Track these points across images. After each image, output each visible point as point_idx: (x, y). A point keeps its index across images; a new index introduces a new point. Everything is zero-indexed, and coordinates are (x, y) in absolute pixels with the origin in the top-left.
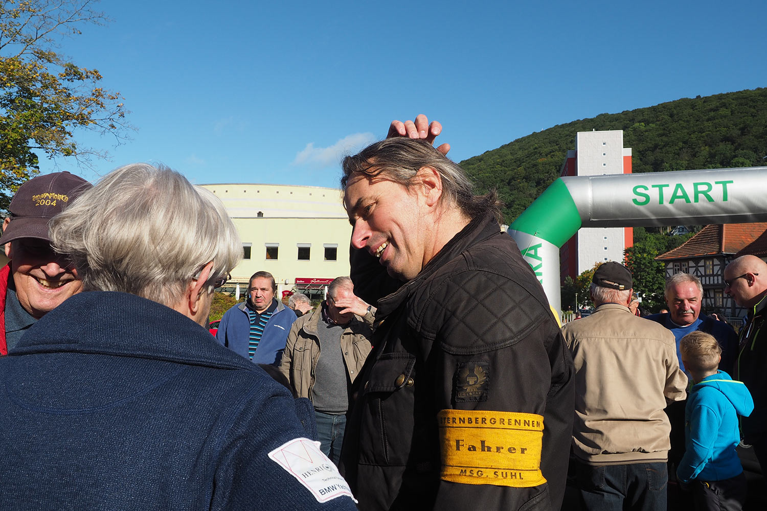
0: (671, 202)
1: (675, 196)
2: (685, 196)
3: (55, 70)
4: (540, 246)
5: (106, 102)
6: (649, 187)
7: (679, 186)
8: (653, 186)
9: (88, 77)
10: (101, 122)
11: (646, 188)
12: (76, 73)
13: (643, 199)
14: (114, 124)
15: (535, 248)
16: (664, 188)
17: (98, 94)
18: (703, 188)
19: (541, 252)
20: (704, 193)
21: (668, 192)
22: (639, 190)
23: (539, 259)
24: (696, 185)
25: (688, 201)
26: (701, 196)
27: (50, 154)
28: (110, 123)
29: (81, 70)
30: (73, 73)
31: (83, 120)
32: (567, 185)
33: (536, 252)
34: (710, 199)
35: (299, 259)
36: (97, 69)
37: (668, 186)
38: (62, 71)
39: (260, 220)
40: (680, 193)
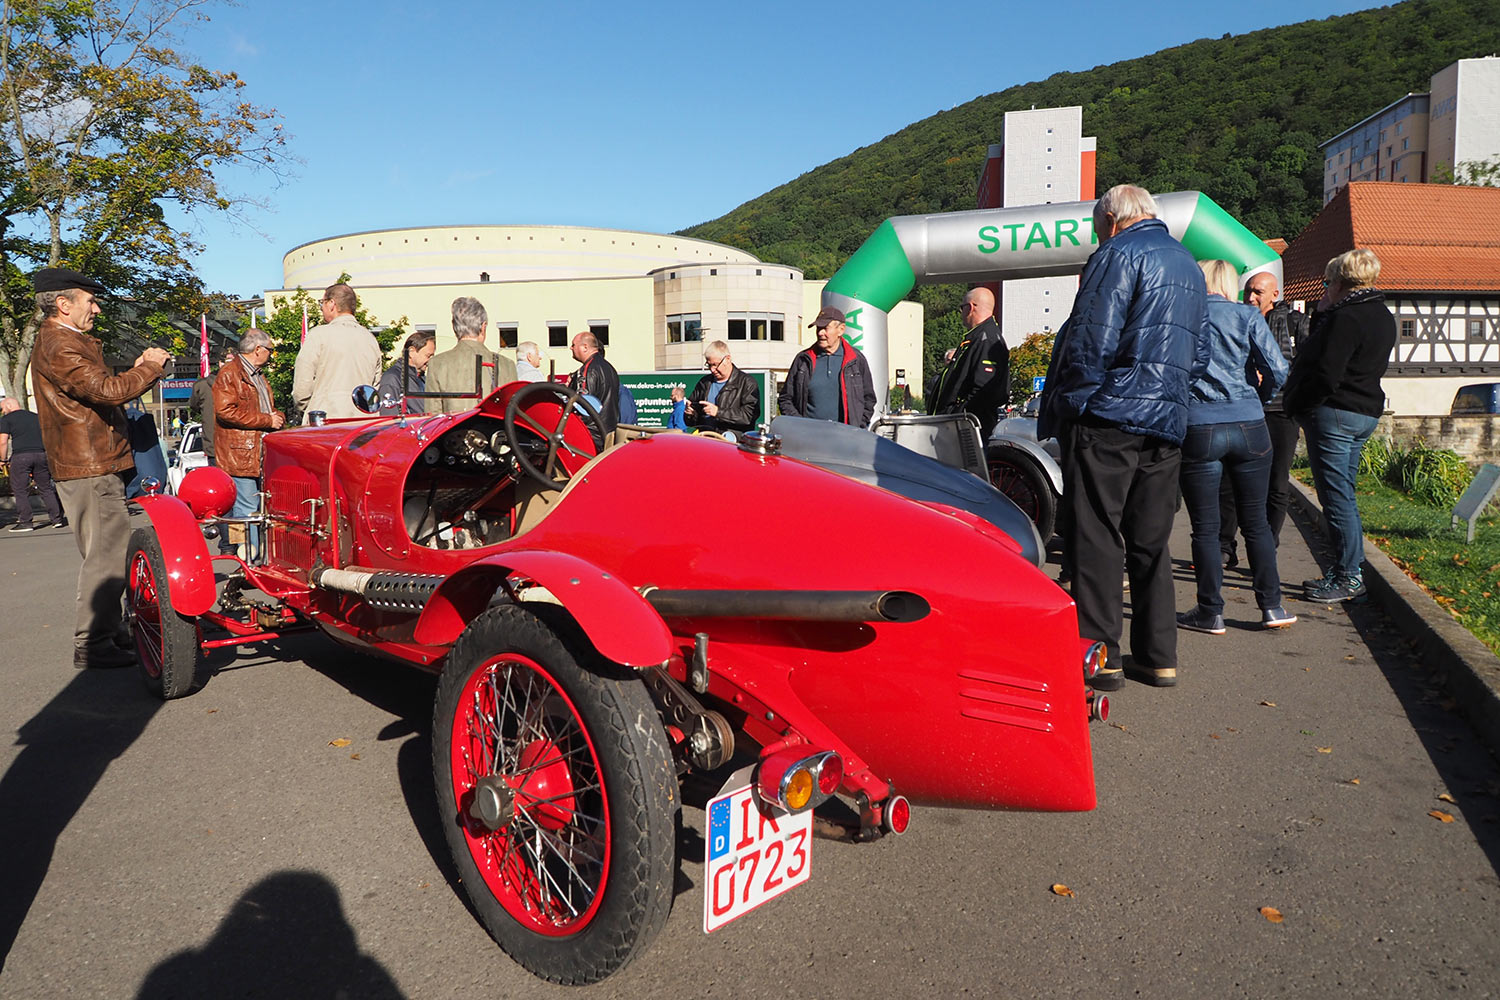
0: (1027, 247)
1: (1031, 240)
2: (1044, 239)
3: (176, 77)
4: (860, 311)
5: (258, 124)
6: (1000, 228)
7: (1037, 226)
8: (1005, 227)
9: (223, 84)
10: (253, 154)
11: (996, 230)
12: (206, 79)
13: (990, 245)
14: (273, 156)
15: (854, 314)
16: (1018, 229)
17: (245, 111)
18: (1066, 227)
19: (862, 319)
20: (1068, 234)
21: (1023, 234)
22: (986, 233)
23: (860, 328)
24: (1058, 224)
25: (1047, 245)
26: (1064, 238)
27: (186, 205)
28: (265, 155)
29: (213, 75)
30: (203, 80)
31: (226, 152)
32: (896, 229)
33: (855, 319)
34: (1075, 242)
35: (551, 345)
36: (236, 72)
37: (1023, 225)
38: (186, 77)
39: (486, 286)
40: (1037, 235)
